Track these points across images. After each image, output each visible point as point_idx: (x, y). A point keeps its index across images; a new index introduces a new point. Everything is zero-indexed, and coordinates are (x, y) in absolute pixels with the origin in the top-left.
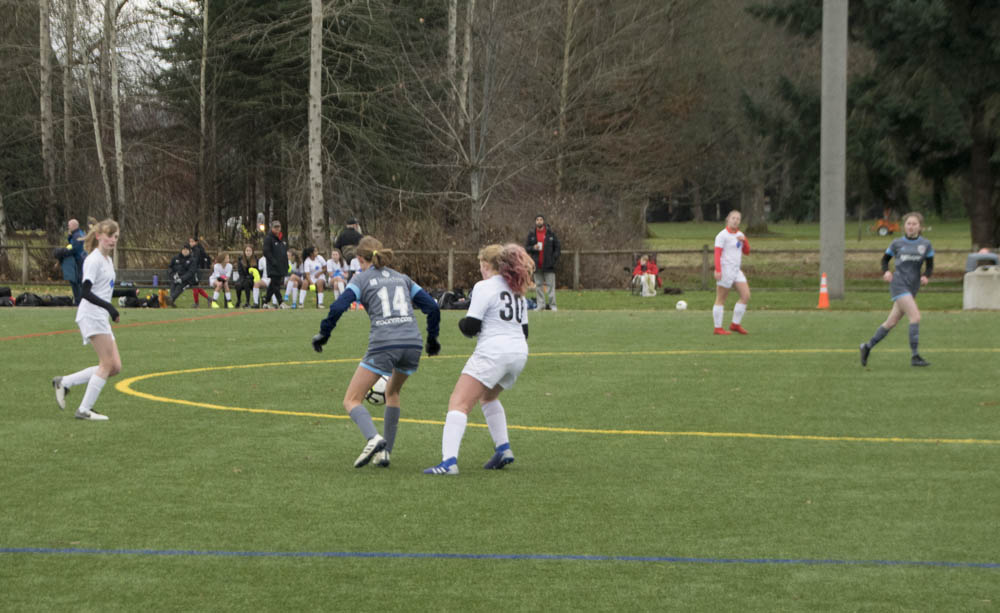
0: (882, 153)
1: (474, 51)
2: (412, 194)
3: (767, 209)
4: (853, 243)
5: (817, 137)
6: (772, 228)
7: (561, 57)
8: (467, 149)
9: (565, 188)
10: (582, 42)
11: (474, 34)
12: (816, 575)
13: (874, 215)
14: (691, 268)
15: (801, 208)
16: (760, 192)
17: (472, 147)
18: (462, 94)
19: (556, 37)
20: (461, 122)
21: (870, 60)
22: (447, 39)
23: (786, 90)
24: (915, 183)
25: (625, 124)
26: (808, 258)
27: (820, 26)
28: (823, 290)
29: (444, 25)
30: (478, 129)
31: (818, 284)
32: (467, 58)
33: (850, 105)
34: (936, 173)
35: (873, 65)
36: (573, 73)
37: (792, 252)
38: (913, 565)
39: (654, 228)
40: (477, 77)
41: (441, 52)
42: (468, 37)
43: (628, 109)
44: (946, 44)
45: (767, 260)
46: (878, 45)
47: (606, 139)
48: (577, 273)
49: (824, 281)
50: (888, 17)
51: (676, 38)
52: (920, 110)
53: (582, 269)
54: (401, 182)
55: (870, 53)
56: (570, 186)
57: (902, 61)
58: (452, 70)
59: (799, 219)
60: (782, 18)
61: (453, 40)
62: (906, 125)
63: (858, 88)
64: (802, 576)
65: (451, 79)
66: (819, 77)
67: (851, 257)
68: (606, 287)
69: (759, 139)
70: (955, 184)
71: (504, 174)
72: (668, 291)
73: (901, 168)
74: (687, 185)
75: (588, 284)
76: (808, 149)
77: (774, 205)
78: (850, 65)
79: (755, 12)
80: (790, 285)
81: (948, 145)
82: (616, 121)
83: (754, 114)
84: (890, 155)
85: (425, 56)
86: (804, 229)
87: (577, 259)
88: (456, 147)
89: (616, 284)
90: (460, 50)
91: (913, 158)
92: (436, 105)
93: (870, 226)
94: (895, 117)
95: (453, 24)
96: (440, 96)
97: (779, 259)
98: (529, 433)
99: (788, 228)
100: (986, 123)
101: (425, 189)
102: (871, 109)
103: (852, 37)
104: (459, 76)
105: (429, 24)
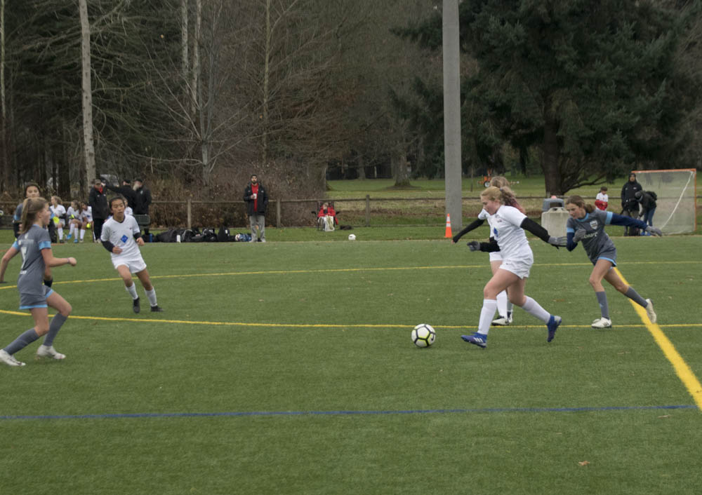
0: (485, 131)
1: (201, 58)
2: (160, 161)
3: (409, 170)
4: (468, 193)
5: (442, 119)
6: (413, 183)
7: (263, 63)
8: (198, 128)
9: (269, 156)
10: (277, 53)
11: (201, 47)
12: (447, 420)
13: (482, 173)
14: (358, 211)
15: (432, 169)
16: (404, 158)
17: (202, 128)
18: (194, 90)
19: (258, 49)
20: (194, 109)
21: (475, 66)
22: (181, 50)
23: (419, 87)
24: (508, 152)
25: (309, 111)
26: (437, 203)
27: (441, 43)
28: (448, 225)
29: (179, 40)
30: (206, 114)
31: (445, 221)
32: (196, 64)
33: (463, 97)
34: (521, 144)
35: (478, 70)
36: (271, 75)
37: (427, 200)
38: (511, 411)
39: (332, 184)
40: (204, 77)
41: (177, 59)
42: (196, 49)
43: (311, 100)
44: (525, 55)
45: (409, 205)
46: (480, 56)
47: (296, 121)
48: (279, 216)
49: (448, 219)
50: (486, 36)
51: (343, 50)
52: (509, 101)
53: (282, 213)
54: (151, 153)
55: (475, 62)
56: (272, 155)
57: (497, 66)
58: (186, 72)
59: (431, 177)
60: (415, 36)
61: (185, 51)
62: (501, 111)
63: (469, 86)
64: (437, 421)
65: (185, 79)
66: (441, 79)
67: (466, 202)
68: (299, 225)
69: (402, 121)
70: (534, 152)
71: (226, 146)
72: (342, 228)
73: (498, 140)
74: (354, 153)
75: (287, 223)
76: (435, 128)
77: (414, 167)
78: (462, 70)
79: (397, 32)
80: (426, 222)
81: (528, 125)
82: (304, 108)
83: (398, 104)
84: (491, 132)
85: (166, 62)
86: (434, 183)
87: (278, 206)
88: (190, 127)
89: (306, 223)
90: (191, 59)
91: (506, 134)
92: (175, 97)
93: (478, 181)
94: (493, 106)
95: (185, 39)
96: (177, 90)
97: (417, 204)
98: (248, 328)
99: (423, 183)
100: (554, 109)
101: (168, 157)
102: (476, 100)
103: (462, 50)
104: (191, 76)
105: (168, 39)
